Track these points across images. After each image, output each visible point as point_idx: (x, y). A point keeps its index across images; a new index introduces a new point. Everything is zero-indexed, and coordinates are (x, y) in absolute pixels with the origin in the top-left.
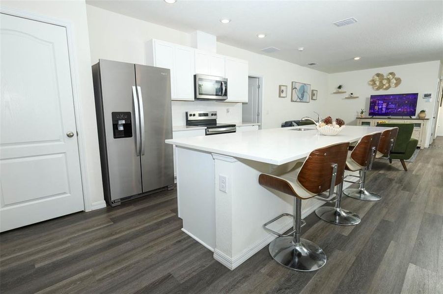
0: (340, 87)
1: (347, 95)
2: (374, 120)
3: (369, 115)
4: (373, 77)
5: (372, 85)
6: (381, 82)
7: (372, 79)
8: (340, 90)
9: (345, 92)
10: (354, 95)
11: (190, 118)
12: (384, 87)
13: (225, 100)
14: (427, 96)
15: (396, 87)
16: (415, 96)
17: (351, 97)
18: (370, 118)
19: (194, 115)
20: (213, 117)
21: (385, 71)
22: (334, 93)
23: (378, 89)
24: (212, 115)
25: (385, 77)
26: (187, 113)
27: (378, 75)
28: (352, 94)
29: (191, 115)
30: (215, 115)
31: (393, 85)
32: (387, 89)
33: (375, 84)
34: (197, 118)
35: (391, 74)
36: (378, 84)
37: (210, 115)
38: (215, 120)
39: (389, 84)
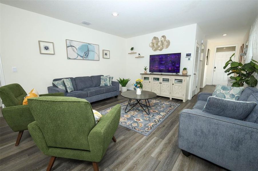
0: (132, 49)
1: (137, 55)
2: (152, 76)
3: (150, 72)
4: (152, 40)
5: (152, 47)
6: (157, 44)
7: (151, 42)
8: (132, 51)
9: (136, 53)
10: (141, 55)
12: (159, 49)
14: (188, 55)
15: (167, 48)
16: (179, 55)
17: (140, 57)
18: (150, 74)
21: (159, 35)
23: (155, 50)
25: (159, 40)
27: (155, 38)
28: (139, 54)
31: (165, 46)
32: (161, 50)
35: (163, 36)
36: (155, 46)
39: (163, 46)
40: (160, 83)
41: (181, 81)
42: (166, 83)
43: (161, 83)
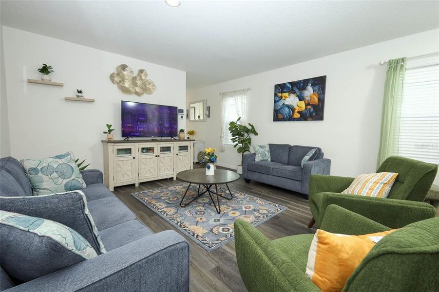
0: (45, 70)
3: (122, 137)
8: (47, 78)
10: (85, 96)
17: (79, 97)
35: (142, 71)
41: (185, 148)
42: (166, 154)
43: (159, 156)
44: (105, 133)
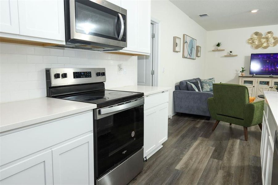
0: (218, 45)
1: (225, 53)
2: (256, 79)
3: (250, 74)
4: (252, 36)
5: (251, 43)
6: (260, 41)
7: (250, 38)
8: (219, 48)
9: (223, 50)
10: (233, 54)
11: (56, 82)
12: (263, 46)
13: (121, 48)
15: (274, 46)
17: (230, 55)
19: (65, 76)
20: (99, 79)
21: (263, 30)
22: (213, 51)
23: (257, 47)
24: (98, 74)
25: (263, 36)
26: (48, 72)
27: (256, 34)
28: (231, 52)
29: (57, 76)
30: (104, 74)
31: (271, 44)
32: (265, 48)
33: (254, 42)
34: (70, 81)
35: (269, 33)
36: (257, 43)
37: (93, 74)
38: (102, 84)
39: (268, 43)
40: (270, 87)
43: (272, 88)
44: (241, 72)
